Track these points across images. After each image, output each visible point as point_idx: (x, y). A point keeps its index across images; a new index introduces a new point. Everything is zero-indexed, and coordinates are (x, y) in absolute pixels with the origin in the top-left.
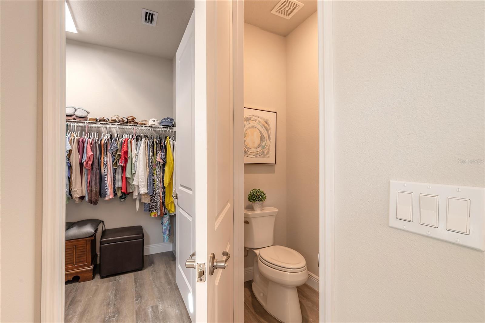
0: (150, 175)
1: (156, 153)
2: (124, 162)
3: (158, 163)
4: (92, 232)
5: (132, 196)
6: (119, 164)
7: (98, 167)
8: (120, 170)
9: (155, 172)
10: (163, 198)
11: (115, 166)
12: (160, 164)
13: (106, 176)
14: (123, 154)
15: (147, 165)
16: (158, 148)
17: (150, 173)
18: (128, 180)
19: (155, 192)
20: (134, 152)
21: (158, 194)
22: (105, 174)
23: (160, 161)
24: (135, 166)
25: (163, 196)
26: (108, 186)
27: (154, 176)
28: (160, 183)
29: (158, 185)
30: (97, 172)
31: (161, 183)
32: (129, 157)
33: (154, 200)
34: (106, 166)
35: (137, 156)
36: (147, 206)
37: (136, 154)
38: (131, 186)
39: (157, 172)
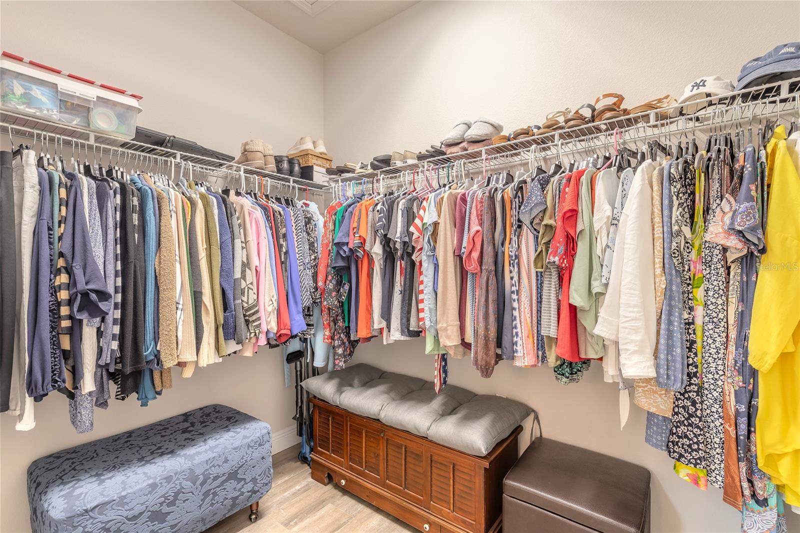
0: (670, 305)
1: (707, 210)
2: (561, 250)
3: (716, 252)
4: (480, 450)
5: (601, 372)
6: (547, 260)
7: (493, 268)
8: (555, 279)
9: (699, 293)
10: (743, 421)
11: (539, 265)
12: (725, 259)
13: (515, 296)
14: (560, 223)
15: (659, 260)
16: (715, 186)
17: (668, 294)
18: (579, 315)
19: (694, 380)
20: (603, 210)
21: (715, 394)
22: (514, 289)
23: (728, 244)
24: (604, 267)
25: (743, 409)
26: (518, 326)
27: (691, 309)
28: (726, 344)
29: (713, 351)
30: (490, 282)
31: (732, 347)
32: (581, 232)
33: (691, 416)
34: (516, 266)
35: (612, 228)
36: (657, 425)
37: (608, 218)
38: (589, 337)
39: (711, 293)
